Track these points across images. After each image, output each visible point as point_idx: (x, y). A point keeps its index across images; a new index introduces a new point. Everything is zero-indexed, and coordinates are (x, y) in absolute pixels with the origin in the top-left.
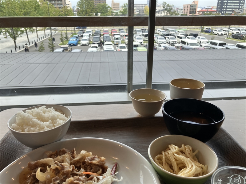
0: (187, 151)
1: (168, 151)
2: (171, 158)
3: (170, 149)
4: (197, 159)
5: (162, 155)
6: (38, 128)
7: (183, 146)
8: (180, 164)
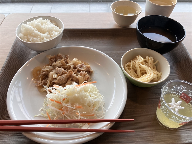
0: (149, 62)
1: (135, 61)
2: (137, 66)
3: (137, 59)
4: (155, 67)
5: (131, 63)
6: (39, 39)
7: (147, 57)
8: (143, 70)
